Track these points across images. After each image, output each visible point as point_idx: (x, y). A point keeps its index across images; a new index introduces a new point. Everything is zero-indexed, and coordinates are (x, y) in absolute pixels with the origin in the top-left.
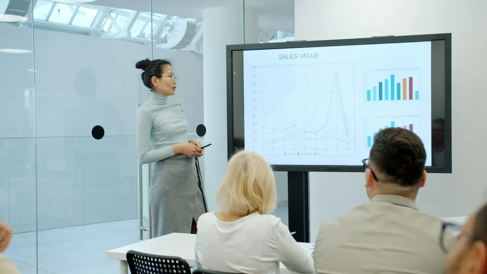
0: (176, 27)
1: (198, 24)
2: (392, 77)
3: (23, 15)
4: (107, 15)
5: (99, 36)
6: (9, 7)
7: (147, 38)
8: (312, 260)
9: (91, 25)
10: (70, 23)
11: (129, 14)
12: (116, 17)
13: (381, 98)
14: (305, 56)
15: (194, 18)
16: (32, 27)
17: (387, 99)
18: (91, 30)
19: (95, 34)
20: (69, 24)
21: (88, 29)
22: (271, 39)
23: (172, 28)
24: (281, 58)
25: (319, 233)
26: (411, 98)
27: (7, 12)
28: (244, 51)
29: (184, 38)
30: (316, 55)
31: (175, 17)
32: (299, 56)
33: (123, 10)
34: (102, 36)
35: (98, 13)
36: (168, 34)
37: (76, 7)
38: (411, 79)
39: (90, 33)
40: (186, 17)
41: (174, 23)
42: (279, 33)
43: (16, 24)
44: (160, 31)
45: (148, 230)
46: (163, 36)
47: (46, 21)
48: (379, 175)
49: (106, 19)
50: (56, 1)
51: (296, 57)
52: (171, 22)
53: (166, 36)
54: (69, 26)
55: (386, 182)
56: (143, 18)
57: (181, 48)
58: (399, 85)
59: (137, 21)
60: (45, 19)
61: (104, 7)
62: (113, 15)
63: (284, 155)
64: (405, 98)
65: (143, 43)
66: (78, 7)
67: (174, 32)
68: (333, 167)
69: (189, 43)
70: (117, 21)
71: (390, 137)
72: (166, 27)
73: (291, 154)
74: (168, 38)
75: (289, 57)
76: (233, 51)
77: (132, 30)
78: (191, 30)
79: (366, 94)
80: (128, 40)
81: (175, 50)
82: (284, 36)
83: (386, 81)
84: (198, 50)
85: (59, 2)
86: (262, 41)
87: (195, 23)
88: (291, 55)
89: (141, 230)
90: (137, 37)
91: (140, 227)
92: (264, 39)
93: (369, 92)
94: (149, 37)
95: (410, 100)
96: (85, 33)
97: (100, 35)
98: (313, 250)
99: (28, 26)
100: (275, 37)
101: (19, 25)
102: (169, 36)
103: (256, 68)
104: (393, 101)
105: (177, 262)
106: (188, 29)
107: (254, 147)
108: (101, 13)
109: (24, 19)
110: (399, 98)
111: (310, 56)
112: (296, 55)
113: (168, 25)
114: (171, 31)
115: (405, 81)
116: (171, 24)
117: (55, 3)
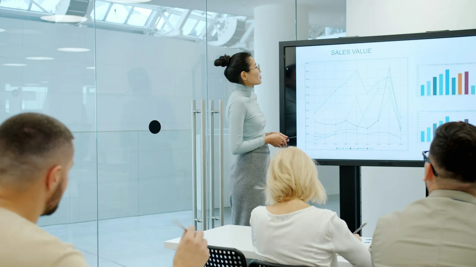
0: (226, 25)
1: (248, 22)
2: (447, 72)
3: (82, 15)
4: (160, 14)
5: (153, 35)
6: (70, 8)
7: (198, 36)
8: (369, 253)
9: (145, 25)
10: (126, 23)
11: (181, 12)
12: (169, 16)
13: (435, 93)
14: (358, 51)
15: (244, 16)
16: (93, 27)
17: (441, 93)
18: (145, 29)
19: (149, 33)
20: (124, 24)
21: (142, 28)
22: (319, 36)
23: (223, 26)
24: (333, 54)
25: (377, 228)
26: (467, 92)
27: (68, 13)
28: (297, 48)
29: (234, 35)
30: (369, 51)
31: (225, 15)
32: (351, 52)
33: (176, 9)
34: (155, 35)
35: (152, 13)
36: (219, 32)
37: (131, 7)
38: (467, 74)
39: (144, 32)
40: (236, 15)
41: (224, 21)
42: (327, 30)
43: (75, 24)
44: (212, 28)
45: (201, 222)
46: (214, 33)
47: (103, 21)
48: (438, 170)
49: (159, 18)
50: (113, 1)
51: (348, 53)
52: (221, 20)
53: (216, 33)
54: (125, 25)
55: (445, 177)
56: (195, 17)
57: (231, 45)
58: (454, 79)
59: (189, 20)
60: (102, 19)
61: (157, 6)
62: (166, 14)
63: (336, 149)
64: (460, 93)
65: (194, 41)
66: (133, 7)
67: (224, 29)
68: (386, 161)
69: (238, 40)
70: (170, 20)
71: (452, 132)
72: (216, 25)
73: (343, 148)
74: (218, 36)
75: (341, 53)
76: (286, 48)
77: (184, 29)
78: (241, 28)
79: (420, 89)
80: (181, 38)
81: (226, 47)
82: (332, 33)
83: (441, 76)
84: (248, 47)
85: (115, 3)
86: (310, 37)
87: (244, 21)
88: (344, 51)
89: (196, 222)
90: (189, 35)
91: (194, 219)
92: (312, 36)
93: (422, 87)
94: (200, 35)
95: (465, 95)
96: (140, 32)
97: (153, 33)
98: (370, 244)
99: (86, 26)
100: (323, 34)
101: (78, 26)
102: (220, 34)
103: (309, 63)
104: (447, 96)
105: (233, 253)
106: (238, 27)
107: (306, 142)
108: (155, 12)
109: (84, 19)
110: (454, 93)
111: (363, 52)
112: (348, 51)
113: (218, 23)
114: (221, 29)
115: (460, 75)
116: (222, 22)
117: (112, 3)
